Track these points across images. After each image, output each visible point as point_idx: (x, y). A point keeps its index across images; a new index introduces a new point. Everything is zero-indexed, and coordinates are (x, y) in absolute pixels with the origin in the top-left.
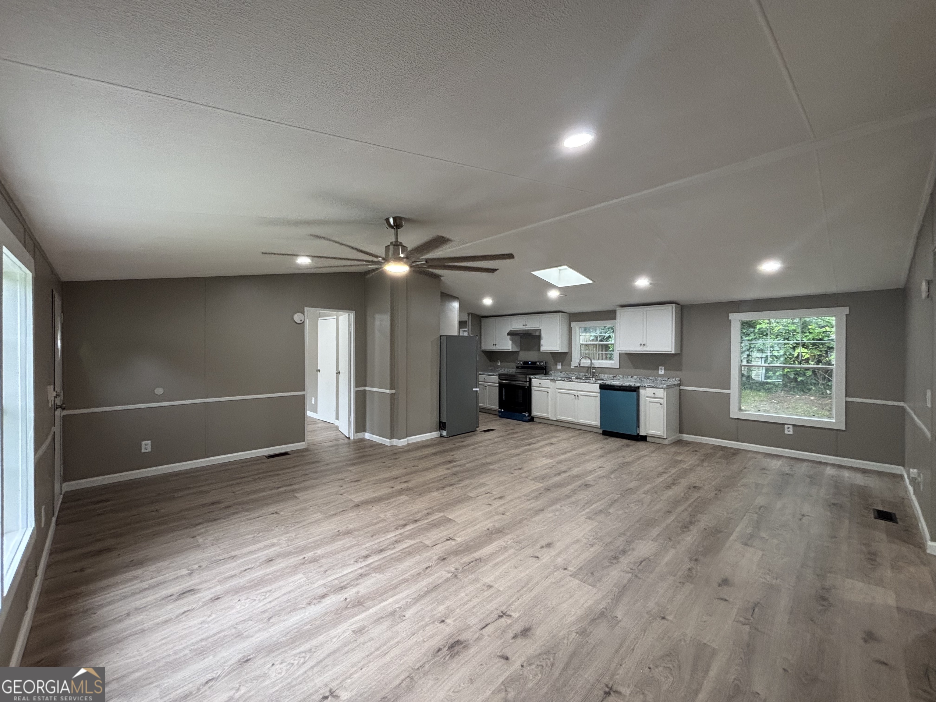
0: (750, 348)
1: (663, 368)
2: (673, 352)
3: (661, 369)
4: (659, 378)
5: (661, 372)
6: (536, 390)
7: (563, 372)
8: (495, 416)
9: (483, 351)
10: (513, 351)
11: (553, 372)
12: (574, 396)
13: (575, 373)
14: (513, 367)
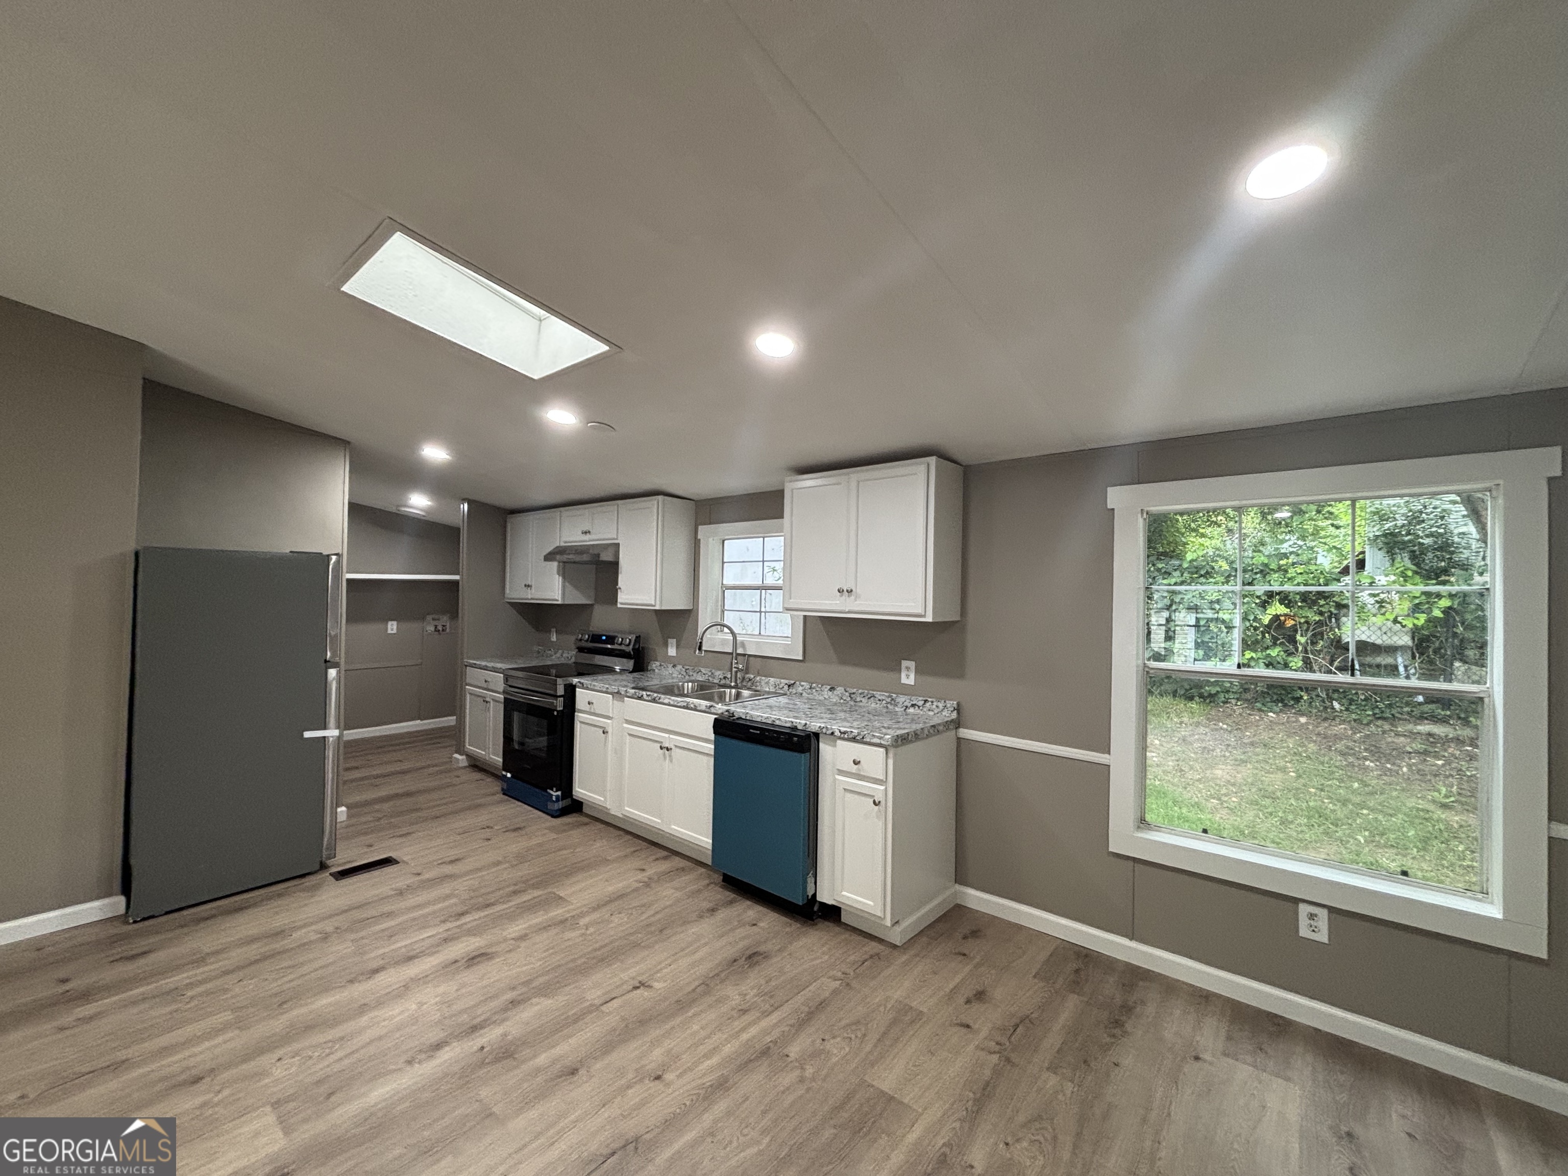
0: (1172, 602)
1: (912, 664)
2: (929, 619)
3: (908, 668)
4: (901, 699)
5: (908, 678)
6: (581, 722)
7: (679, 667)
8: (499, 789)
9: (509, 603)
10: (566, 603)
11: (658, 663)
12: (661, 748)
13: (703, 670)
14: (573, 647)
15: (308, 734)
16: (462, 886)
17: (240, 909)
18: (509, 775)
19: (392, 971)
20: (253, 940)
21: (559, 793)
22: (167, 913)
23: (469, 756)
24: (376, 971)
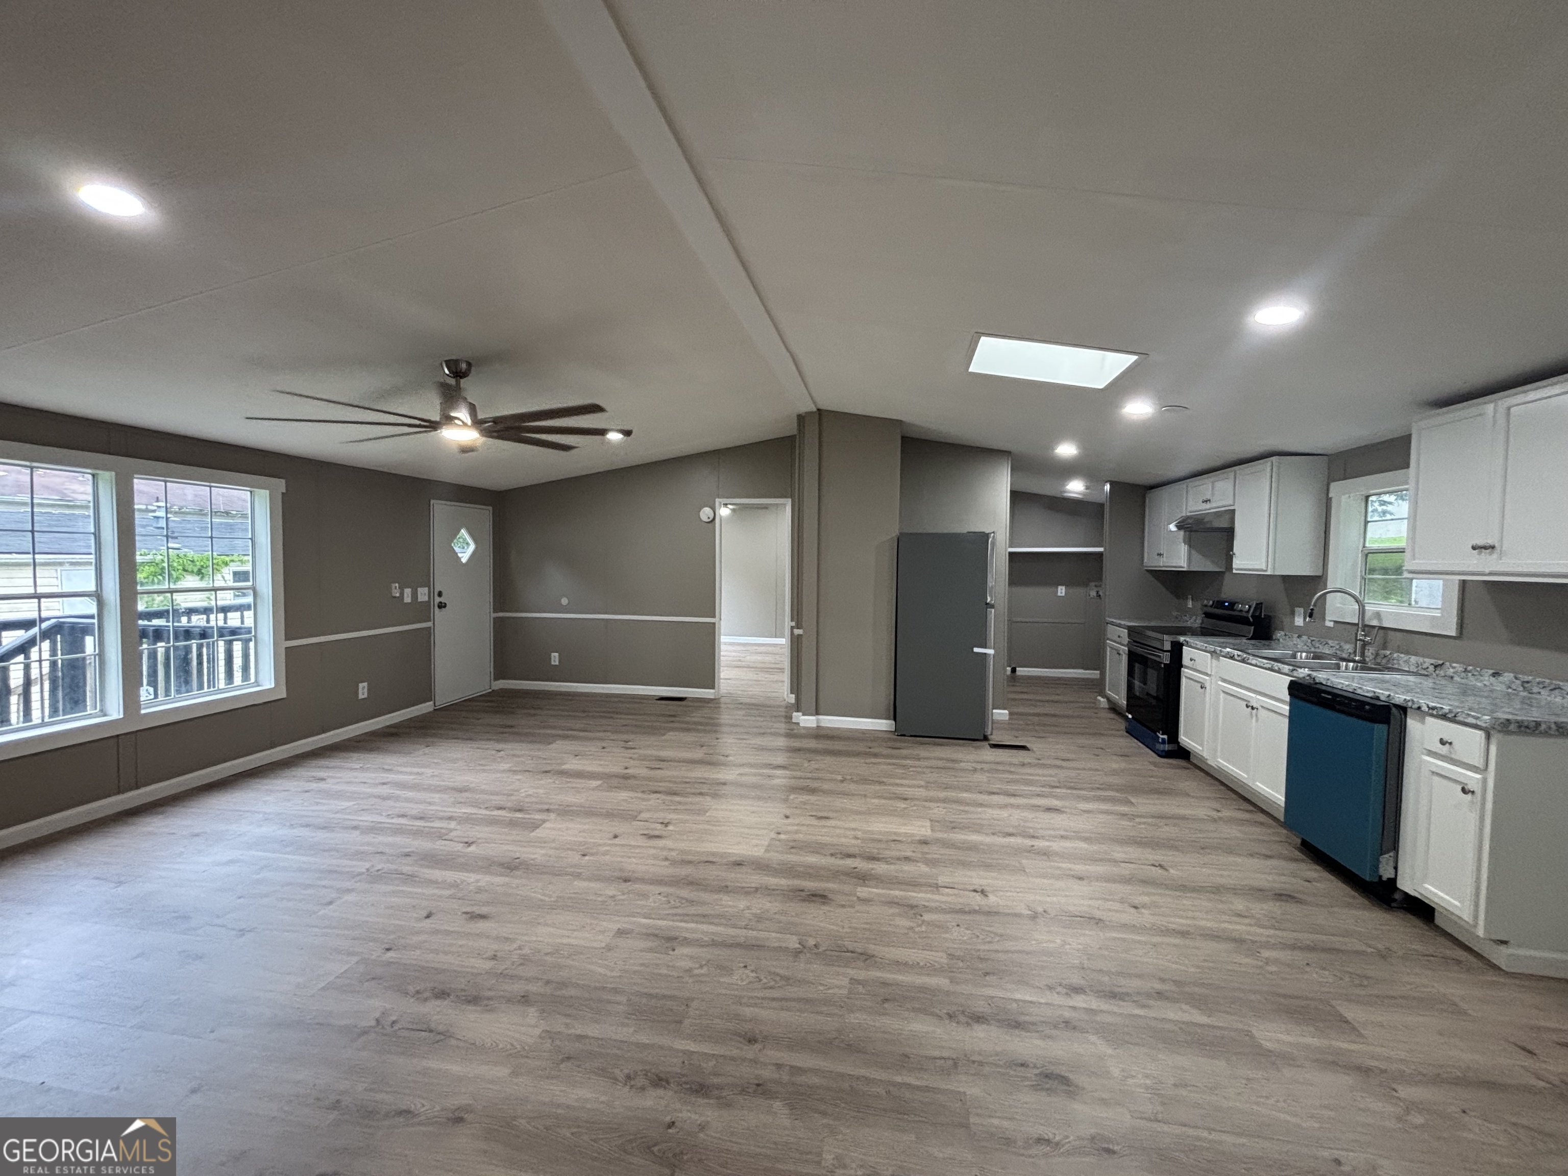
6: (1186, 677)
7: (1305, 638)
8: (1123, 727)
9: (1147, 571)
10: (1193, 569)
11: (1283, 633)
12: (1247, 706)
13: (1330, 642)
14: (1200, 612)
15: (976, 650)
16: (1062, 774)
17: (941, 745)
18: (1130, 716)
19: (1002, 797)
20: (941, 759)
21: (1165, 737)
22: (911, 736)
23: (1109, 700)
24: (994, 793)
